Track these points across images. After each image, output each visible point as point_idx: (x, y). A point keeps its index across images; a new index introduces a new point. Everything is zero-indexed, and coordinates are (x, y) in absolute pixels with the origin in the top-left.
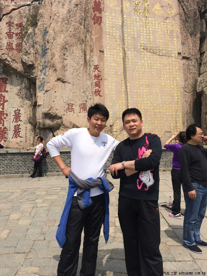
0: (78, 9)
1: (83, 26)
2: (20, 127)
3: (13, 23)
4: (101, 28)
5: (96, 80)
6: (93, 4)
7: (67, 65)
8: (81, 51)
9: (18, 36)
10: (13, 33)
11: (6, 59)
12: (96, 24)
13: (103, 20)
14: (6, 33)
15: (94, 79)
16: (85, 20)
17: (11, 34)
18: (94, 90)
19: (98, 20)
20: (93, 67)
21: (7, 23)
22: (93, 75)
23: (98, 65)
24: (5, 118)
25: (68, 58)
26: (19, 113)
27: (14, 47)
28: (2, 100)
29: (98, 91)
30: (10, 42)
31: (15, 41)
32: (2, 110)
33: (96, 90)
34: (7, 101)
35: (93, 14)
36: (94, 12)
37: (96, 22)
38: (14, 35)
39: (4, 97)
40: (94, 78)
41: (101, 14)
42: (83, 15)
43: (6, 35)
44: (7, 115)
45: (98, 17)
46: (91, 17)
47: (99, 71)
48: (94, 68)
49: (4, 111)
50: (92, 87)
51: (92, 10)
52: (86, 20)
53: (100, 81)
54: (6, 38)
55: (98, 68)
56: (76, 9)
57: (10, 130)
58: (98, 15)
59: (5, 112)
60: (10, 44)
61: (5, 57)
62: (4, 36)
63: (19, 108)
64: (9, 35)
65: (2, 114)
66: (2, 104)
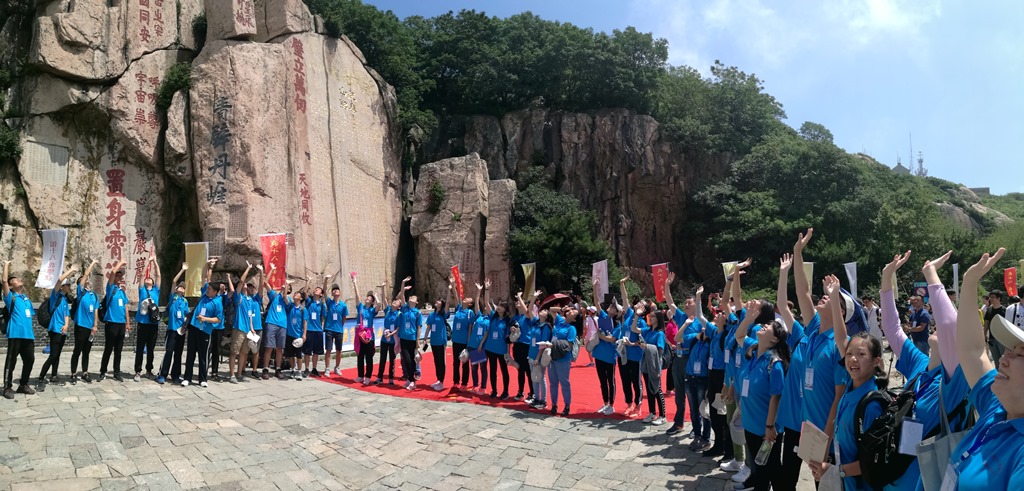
3: (145, 76)
5: (303, 198)
7: (267, 168)
9: (151, 99)
10: (145, 93)
11: (133, 138)
14: (136, 92)
17: (143, 94)
20: (299, 177)
21: (137, 75)
23: (304, 175)
24: (122, 244)
25: (269, 156)
26: (143, 237)
27: (147, 118)
28: (117, 210)
30: (141, 109)
31: (149, 107)
34: (124, 213)
38: (146, 97)
39: (120, 205)
43: (135, 95)
47: (306, 184)
54: (136, 101)
57: (129, 268)
59: (122, 234)
60: (140, 112)
61: (132, 133)
62: (132, 96)
63: (143, 228)
64: (140, 96)
65: (116, 236)
66: (116, 218)
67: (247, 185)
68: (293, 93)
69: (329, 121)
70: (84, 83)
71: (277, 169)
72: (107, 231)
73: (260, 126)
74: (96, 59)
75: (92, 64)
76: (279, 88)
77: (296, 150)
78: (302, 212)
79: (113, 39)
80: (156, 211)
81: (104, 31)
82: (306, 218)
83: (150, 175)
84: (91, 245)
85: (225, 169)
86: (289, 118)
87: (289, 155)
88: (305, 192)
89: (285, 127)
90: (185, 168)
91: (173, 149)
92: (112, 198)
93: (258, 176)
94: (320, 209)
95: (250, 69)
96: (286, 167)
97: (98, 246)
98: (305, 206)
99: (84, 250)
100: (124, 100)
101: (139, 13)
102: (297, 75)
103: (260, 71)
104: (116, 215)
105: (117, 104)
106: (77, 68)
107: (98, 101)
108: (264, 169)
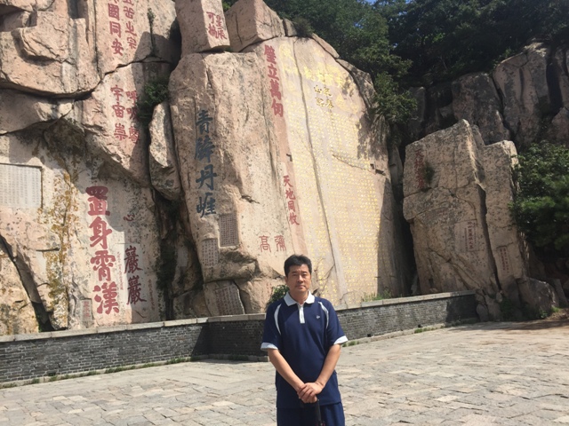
2: (140, 281)
3: (122, 90)
4: (284, 120)
6: (270, 84)
11: (115, 154)
13: (284, 109)
14: (113, 107)
19: (279, 109)
24: (111, 265)
26: (134, 255)
27: (128, 133)
28: (101, 229)
30: (120, 124)
31: (127, 122)
32: (103, 250)
34: (110, 231)
35: (272, 99)
36: (272, 96)
37: (277, 112)
38: (125, 112)
39: (105, 224)
41: (281, 100)
44: (114, 259)
45: (278, 104)
49: (107, 252)
51: (269, 94)
54: (113, 116)
57: (122, 289)
58: (278, 101)
59: (109, 254)
60: (120, 128)
61: (113, 149)
62: (109, 111)
63: (133, 245)
64: (119, 111)
65: (102, 257)
66: (101, 238)
67: (235, 194)
68: (269, 99)
69: (307, 121)
70: (54, 99)
71: (262, 175)
72: (92, 252)
73: (240, 135)
74: (64, 73)
75: (61, 78)
76: (256, 97)
77: (278, 154)
78: (289, 213)
79: (82, 52)
80: (146, 226)
81: (71, 43)
82: (293, 219)
83: (137, 191)
84: (74, 268)
85: (212, 179)
86: (268, 124)
87: (271, 159)
88: (290, 194)
89: (266, 133)
90: (172, 181)
91: (158, 164)
92: (95, 217)
93: (244, 184)
94: (307, 207)
95: (227, 81)
96: (270, 171)
97: (82, 269)
98: (292, 206)
99: (66, 274)
100: (100, 115)
101: (109, 25)
102: (272, 81)
103: (236, 82)
104: (101, 234)
105: (91, 118)
106: (44, 84)
107: (71, 116)
108: (249, 177)
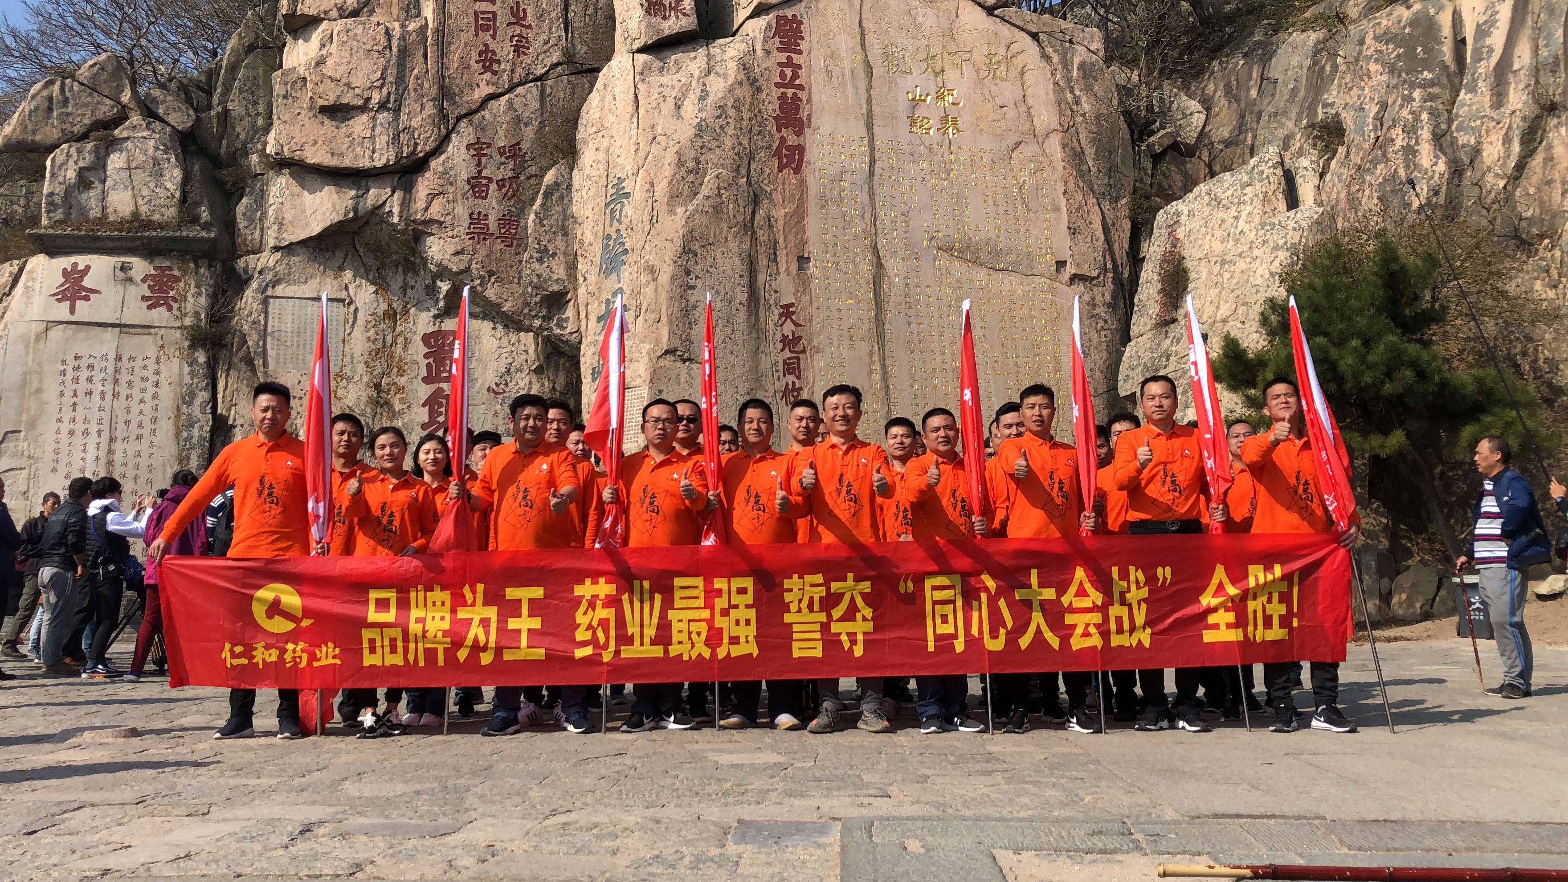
0: (728, 123)
1: (745, 180)
3: (490, 145)
4: (802, 183)
5: (787, 354)
6: (776, 104)
7: (695, 307)
8: (737, 261)
9: (504, 190)
10: (490, 180)
11: (466, 271)
12: (785, 171)
13: (808, 155)
14: (469, 181)
15: (782, 350)
16: (751, 158)
17: (484, 182)
18: (780, 386)
19: (793, 158)
20: (777, 312)
21: (468, 147)
22: (779, 336)
23: (792, 305)
25: (699, 283)
27: (494, 227)
28: (443, 409)
29: (794, 389)
30: (479, 213)
31: (495, 208)
33: (787, 384)
35: (777, 136)
36: (779, 130)
37: (787, 165)
38: (493, 186)
40: (780, 346)
41: (801, 138)
42: (745, 142)
43: (467, 187)
45: (792, 148)
46: (769, 147)
47: (796, 325)
48: (781, 315)
50: (776, 377)
51: (771, 126)
52: (754, 158)
53: (801, 356)
54: (467, 199)
55: (794, 313)
56: (722, 122)
58: (792, 139)
60: (477, 220)
62: (459, 189)
64: (479, 187)
66: (442, 425)
68: (769, 138)
70: (359, 179)
81: (394, 72)
83: (512, 337)
88: (792, 342)
92: (434, 387)
98: (792, 369)
102: (783, 97)
105: (426, 209)
107: (388, 207)
